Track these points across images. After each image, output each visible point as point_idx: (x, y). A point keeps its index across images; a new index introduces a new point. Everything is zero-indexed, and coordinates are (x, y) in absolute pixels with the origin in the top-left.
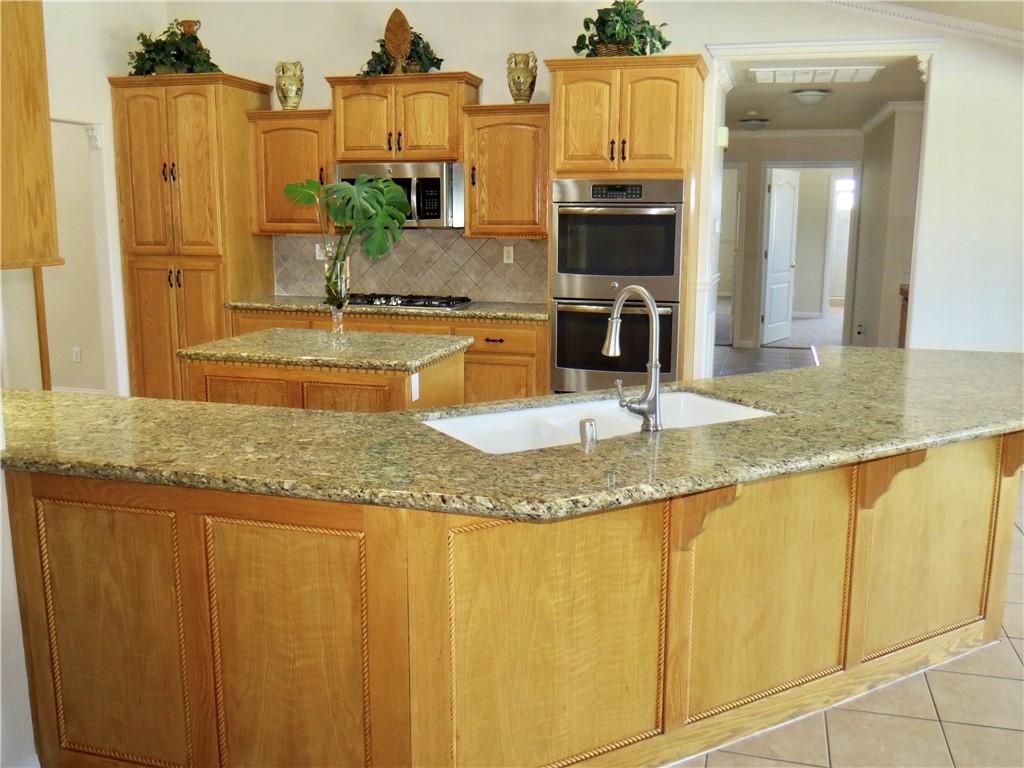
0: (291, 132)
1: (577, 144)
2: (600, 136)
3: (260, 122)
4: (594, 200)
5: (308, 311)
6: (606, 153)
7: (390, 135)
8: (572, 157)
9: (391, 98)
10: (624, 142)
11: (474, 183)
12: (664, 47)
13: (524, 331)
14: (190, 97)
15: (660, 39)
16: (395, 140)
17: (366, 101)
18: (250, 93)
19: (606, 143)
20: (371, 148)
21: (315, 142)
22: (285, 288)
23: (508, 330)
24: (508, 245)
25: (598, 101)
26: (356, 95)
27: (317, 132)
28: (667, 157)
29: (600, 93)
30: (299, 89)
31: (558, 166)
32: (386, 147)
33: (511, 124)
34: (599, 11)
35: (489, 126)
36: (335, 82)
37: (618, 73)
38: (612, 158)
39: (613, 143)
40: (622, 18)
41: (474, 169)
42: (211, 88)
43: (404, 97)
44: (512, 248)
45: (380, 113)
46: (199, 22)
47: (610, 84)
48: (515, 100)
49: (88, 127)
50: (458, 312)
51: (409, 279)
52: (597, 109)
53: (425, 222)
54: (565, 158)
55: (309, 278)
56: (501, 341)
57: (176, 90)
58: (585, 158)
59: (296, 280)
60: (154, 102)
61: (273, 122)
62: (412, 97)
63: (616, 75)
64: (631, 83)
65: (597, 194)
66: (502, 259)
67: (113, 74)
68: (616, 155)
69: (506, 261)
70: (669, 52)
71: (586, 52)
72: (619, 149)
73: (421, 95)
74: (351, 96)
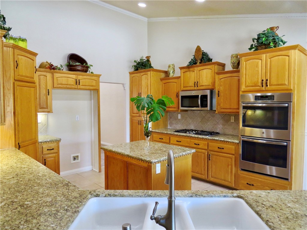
0: (170, 83)
1: (249, 82)
2: (258, 78)
3: (163, 81)
4: (255, 101)
5: (169, 134)
6: (260, 84)
7: (195, 82)
8: (248, 86)
9: (195, 71)
10: (267, 80)
11: (219, 96)
12: (284, 44)
13: (230, 146)
14: (145, 75)
15: (282, 41)
16: (196, 84)
17: (189, 73)
18: (162, 74)
19: (260, 81)
20: (190, 87)
21: (176, 85)
22: (171, 126)
23: (225, 145)
24: (232, 116)
25: (257, 66)
26: (187, 72)
27: (176, 83)
28: (285, 85)
29: (258, 64)
30: (173, 71)
31: (242, 90)
32: (194, 86)
33: (231, 77)
34: (258, 35)
35: (224, 78)
36: (181, 68)
37: (265, 56)
38: (263, 86)
39: (263, 80)
40: (266, 36)
41: (219, 92)
42: (149, 73)
43: (199, 71)
44: (233, 117)
45: (192, 76)
46: (150, 56)
47: (262, 60)
48: (233, 69)
49: (123, 84)
50: (209, 138)
51: (202, 125)
52: (257, 69)
53: (203, 109)
54: (245, 87)
55: (176, 124)
56: (223, 149)
57: (142, 74)
58: (252, 86)
59: (173, 124)
60: (137, 77)
61: (167, 81)
62: (201, 71)
63: (264, 56)
64: (270, 59)
65: (257, 99)
66: (230, 120)
67: (130, 71)
68: (264, 85)
69: (231, 121)
70: (286, 45)
71: (253, 49)
72: (265, 83)
73: (204, 70)
74: (185, 72)
